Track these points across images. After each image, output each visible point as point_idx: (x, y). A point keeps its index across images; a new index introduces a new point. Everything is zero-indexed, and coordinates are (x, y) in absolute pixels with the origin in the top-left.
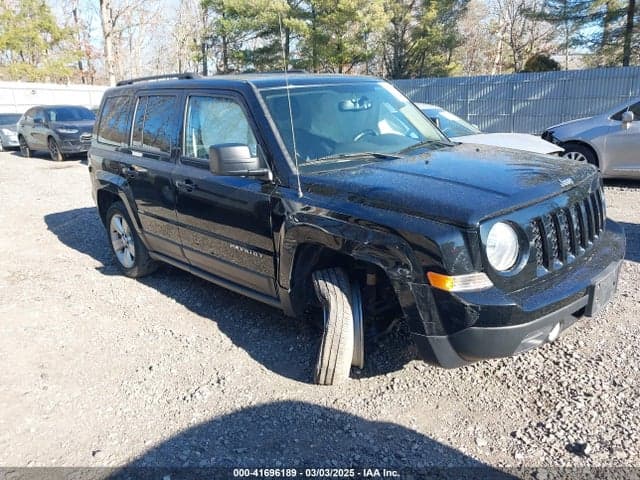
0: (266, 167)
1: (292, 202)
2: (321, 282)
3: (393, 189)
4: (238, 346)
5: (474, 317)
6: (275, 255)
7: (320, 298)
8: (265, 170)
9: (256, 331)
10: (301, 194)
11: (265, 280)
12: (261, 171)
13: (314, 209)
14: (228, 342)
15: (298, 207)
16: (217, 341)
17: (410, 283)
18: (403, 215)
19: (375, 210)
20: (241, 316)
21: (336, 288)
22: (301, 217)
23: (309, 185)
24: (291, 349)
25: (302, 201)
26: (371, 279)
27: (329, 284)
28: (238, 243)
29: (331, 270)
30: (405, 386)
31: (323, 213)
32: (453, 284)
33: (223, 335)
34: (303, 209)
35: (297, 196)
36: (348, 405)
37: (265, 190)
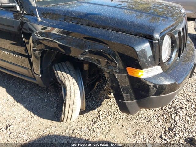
0: (15, 2)
1: (35, 25)
2: (59, 72)
3: (101, 14)
4: (18, 101)
5: (154, 91)
6: (29, 57)
7: (60, 82)
8: (14, 4)
9: (27, 92)
10: (40, 19)
11: (26, 70)
12: (11, 4)
13: (49, 28)
14: (12, 100)
15: (39, 28)
16: (6, 100)
17: (116, 74)
18: (109, 31)
19: (91, 28)
20: (18, 84)
21: (68, 75)
22: (41, 33)
23: (44, 13)
24: (46, 101)
25: (40, 23)
26: (86, 67)
27: (64, 73)
28: (6, 50)
29: (63, 64)
30: (105, 115)
31: (55, 31)
32: (143, 74)
33: (9, 96)
34: (43, 29)
35: (37, 20)
36: (80, 133)
37: (16, 17)
